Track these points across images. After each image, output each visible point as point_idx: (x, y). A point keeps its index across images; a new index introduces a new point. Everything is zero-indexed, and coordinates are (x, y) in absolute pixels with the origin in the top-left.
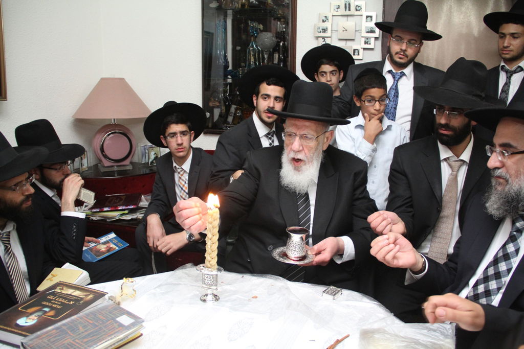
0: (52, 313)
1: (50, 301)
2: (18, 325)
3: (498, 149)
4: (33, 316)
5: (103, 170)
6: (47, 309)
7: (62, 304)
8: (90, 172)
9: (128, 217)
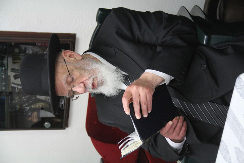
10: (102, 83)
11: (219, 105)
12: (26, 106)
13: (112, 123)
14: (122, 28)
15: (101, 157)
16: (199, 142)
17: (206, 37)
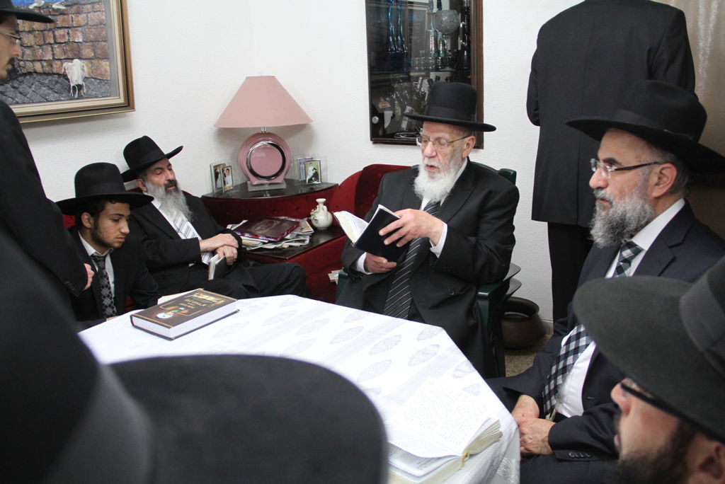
0: (186, 311)
1: (186, 303)
2: (157, 318)
3: (601, 164)
4: (170, 313)
5: (251, 189)
6: (182, 309)
7: (196, 305)
8: (235, 191)
9: (272, 246)
10: (432, 177)
11: (407, 311)
12: (397, 95)
13: (383, 190)
14: (497, 198)
15: (339, 184)
16: (365, 289)
17: (487, 294)
